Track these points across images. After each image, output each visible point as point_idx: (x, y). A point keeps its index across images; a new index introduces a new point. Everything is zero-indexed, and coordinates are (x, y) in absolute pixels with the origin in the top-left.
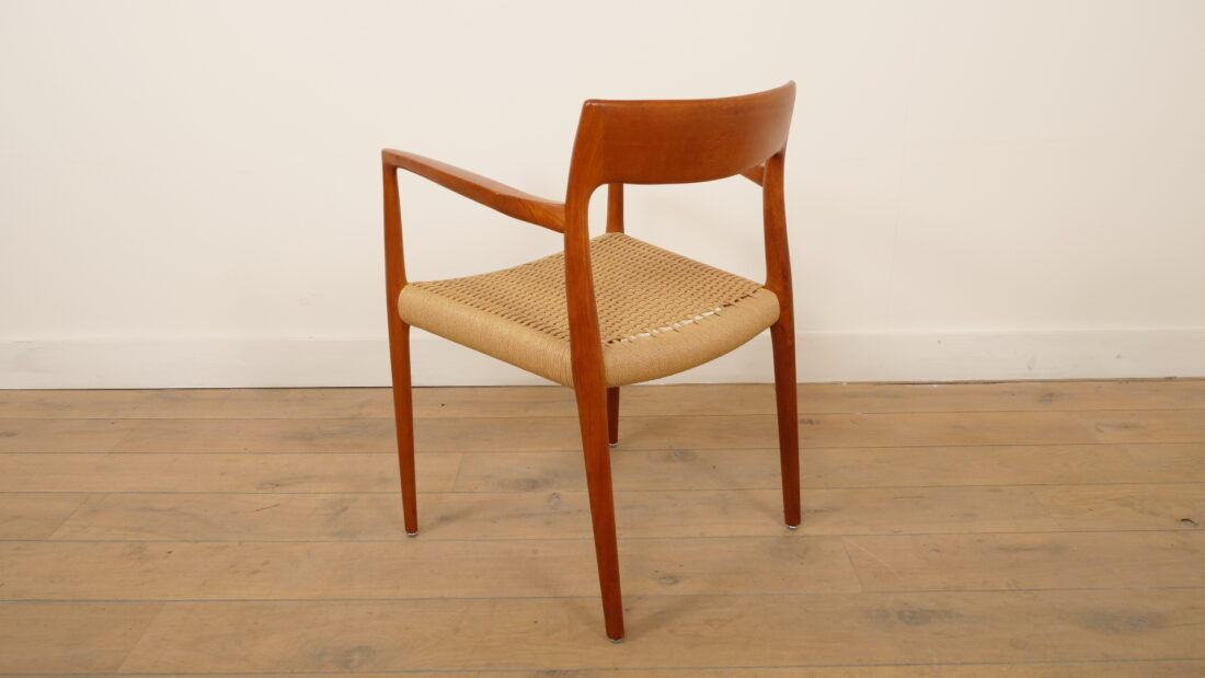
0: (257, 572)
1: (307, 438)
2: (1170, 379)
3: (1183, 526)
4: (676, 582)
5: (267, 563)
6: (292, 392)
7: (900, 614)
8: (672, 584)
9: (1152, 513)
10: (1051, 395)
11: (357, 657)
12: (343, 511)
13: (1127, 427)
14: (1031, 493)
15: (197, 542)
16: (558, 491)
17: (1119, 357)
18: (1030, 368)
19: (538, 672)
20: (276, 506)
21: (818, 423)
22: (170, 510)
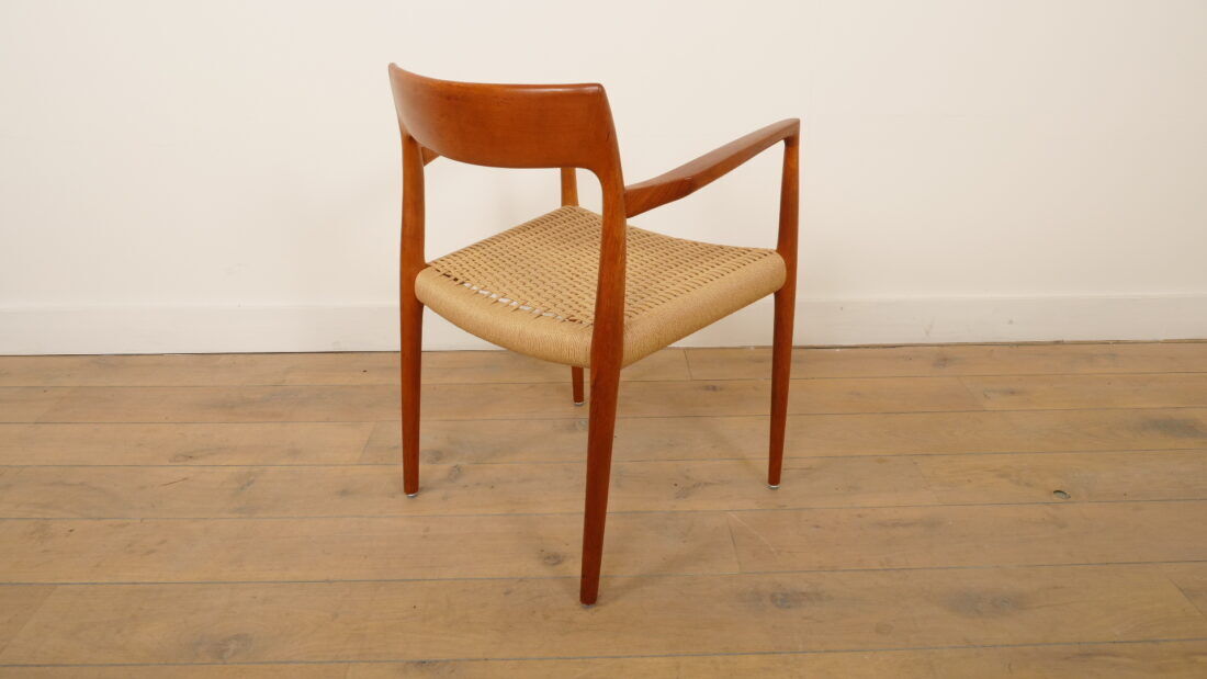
0: (153, 551)
1: (230, 407)
2: (1057, 343)
3: (1056, 498)
4: (559, 562)
5: (163, 542)
6: (224, 357)
7: (773, 598)
8: (554, 564)
9: (1028, 485)
10: (945, 359)
11: (232, 646)
12: (248, 485)
13: (1012, 393)
14: (915, 463)
15: (99, 519)
16: (460, 463)
17: (1011, 322)
18: (927, 333)
19: (408, 663)
20: (185, 479)
21: (721, 389)
22: (82, 484)
